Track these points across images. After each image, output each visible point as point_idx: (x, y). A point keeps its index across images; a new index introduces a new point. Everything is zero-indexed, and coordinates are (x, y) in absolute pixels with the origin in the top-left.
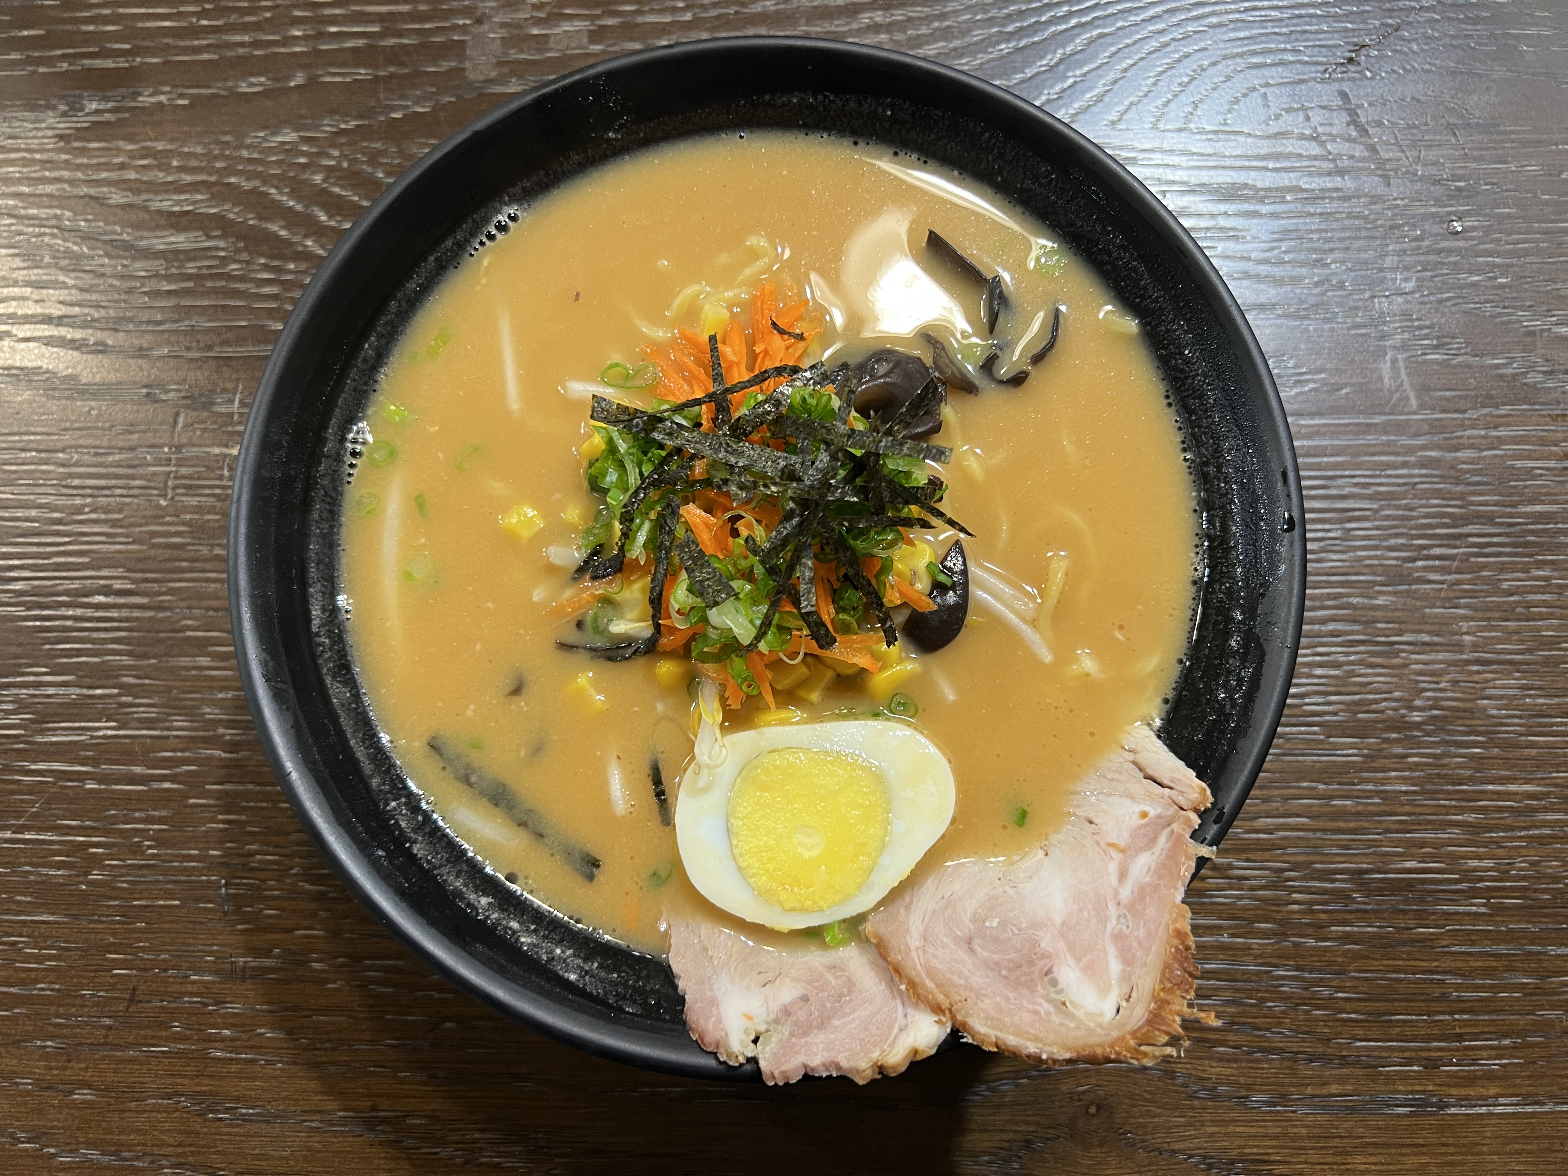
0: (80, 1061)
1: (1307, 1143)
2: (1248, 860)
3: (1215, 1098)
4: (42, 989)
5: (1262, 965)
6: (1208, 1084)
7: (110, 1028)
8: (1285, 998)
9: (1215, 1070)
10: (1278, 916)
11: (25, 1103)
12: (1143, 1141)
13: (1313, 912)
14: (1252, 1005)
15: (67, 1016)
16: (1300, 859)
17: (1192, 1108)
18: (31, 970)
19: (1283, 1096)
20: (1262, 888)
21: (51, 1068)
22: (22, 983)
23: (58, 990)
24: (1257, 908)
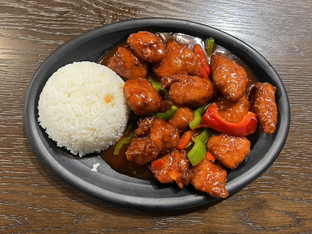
0: (43, 189)
1: (306, 209)
2: (294, 150)
3: (287, 200)
4: (34, 173)
5: (297, 172)
6: (286, 197)
7: (50, 181)
8: (302, 179)
9: (288, 194)
10: (301, 162)
11: (30, 198)
12: (273, 208)
13: (307, 161)
14: (295, 180)
15: (40, 179)
16: (305, 150)
17: (283, 201)
18: (31, 169)
19: (301, 199)
20: (297, 156)
21: (36, 190)
22: (29, 172)
23: (38, 173)
24: (296, 160)
